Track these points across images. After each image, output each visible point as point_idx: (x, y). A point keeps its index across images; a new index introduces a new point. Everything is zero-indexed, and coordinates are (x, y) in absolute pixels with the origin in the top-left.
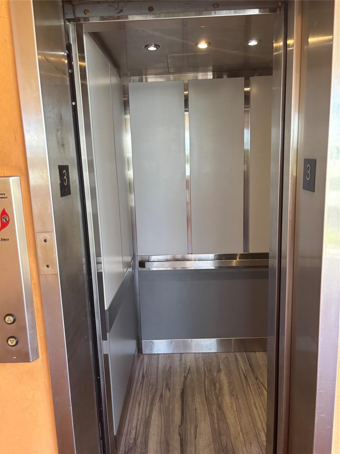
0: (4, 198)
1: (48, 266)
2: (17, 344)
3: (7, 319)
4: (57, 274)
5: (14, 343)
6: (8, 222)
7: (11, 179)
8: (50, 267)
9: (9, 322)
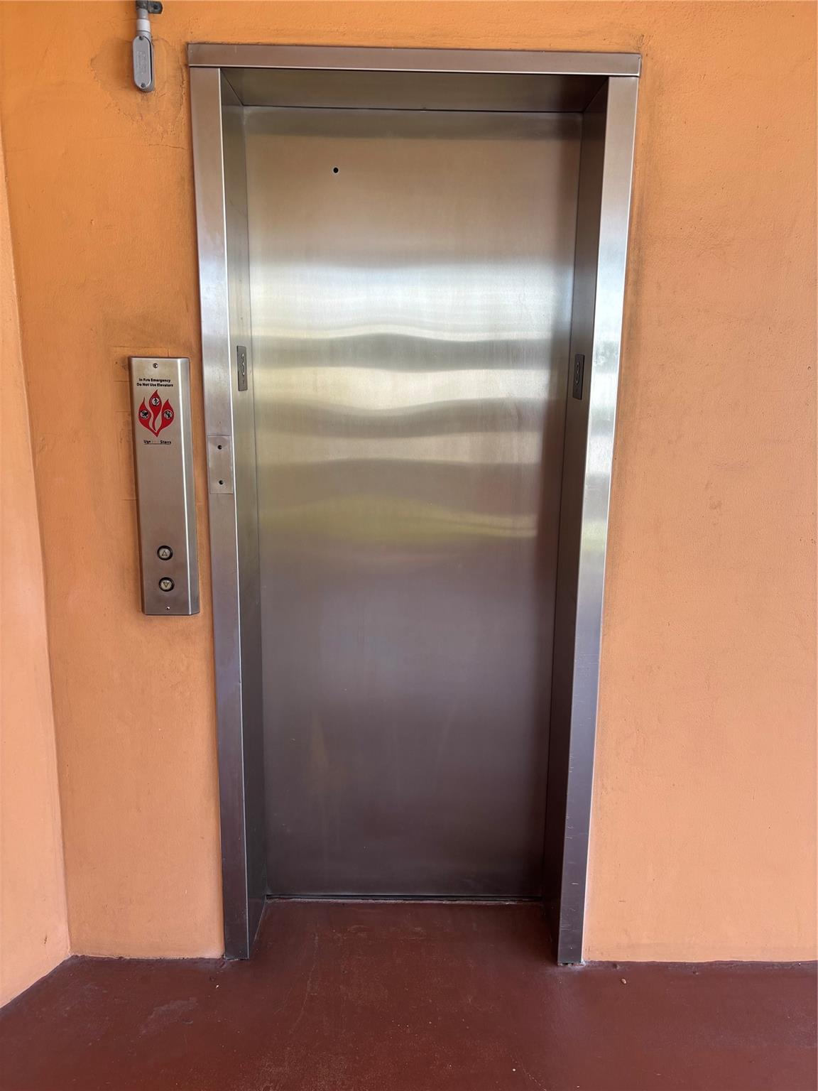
0: (169, 386)
1: (221, 483)
2: (172, 588)
3: (161, 552)
4: (233, 494)
5: (169, 587)
6: (172, 419)
7: (179, 361)
8: (224, 483)
9: (165, 557)
